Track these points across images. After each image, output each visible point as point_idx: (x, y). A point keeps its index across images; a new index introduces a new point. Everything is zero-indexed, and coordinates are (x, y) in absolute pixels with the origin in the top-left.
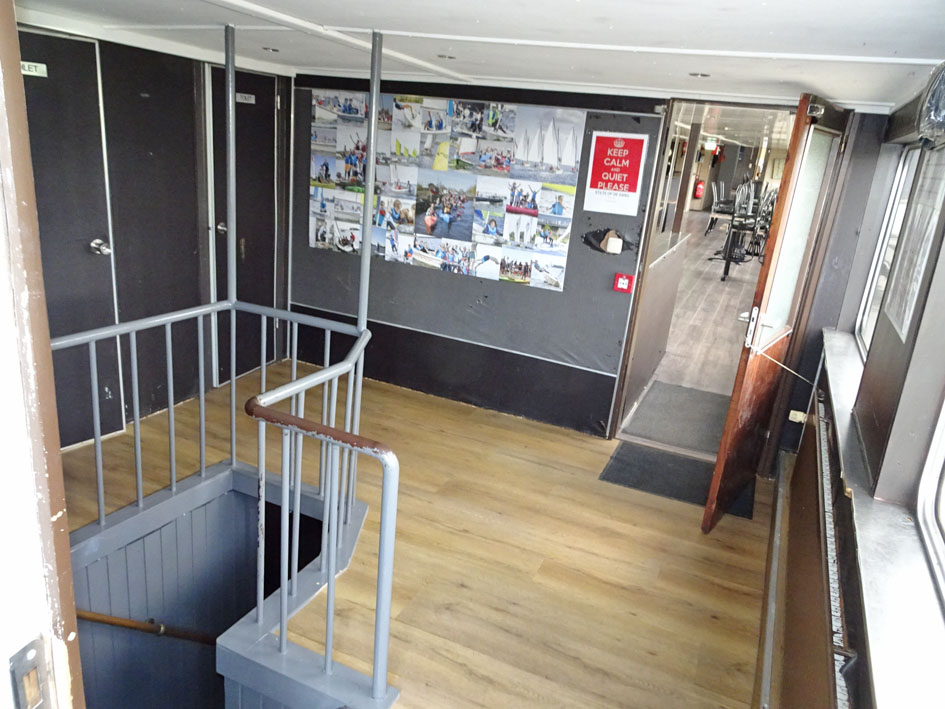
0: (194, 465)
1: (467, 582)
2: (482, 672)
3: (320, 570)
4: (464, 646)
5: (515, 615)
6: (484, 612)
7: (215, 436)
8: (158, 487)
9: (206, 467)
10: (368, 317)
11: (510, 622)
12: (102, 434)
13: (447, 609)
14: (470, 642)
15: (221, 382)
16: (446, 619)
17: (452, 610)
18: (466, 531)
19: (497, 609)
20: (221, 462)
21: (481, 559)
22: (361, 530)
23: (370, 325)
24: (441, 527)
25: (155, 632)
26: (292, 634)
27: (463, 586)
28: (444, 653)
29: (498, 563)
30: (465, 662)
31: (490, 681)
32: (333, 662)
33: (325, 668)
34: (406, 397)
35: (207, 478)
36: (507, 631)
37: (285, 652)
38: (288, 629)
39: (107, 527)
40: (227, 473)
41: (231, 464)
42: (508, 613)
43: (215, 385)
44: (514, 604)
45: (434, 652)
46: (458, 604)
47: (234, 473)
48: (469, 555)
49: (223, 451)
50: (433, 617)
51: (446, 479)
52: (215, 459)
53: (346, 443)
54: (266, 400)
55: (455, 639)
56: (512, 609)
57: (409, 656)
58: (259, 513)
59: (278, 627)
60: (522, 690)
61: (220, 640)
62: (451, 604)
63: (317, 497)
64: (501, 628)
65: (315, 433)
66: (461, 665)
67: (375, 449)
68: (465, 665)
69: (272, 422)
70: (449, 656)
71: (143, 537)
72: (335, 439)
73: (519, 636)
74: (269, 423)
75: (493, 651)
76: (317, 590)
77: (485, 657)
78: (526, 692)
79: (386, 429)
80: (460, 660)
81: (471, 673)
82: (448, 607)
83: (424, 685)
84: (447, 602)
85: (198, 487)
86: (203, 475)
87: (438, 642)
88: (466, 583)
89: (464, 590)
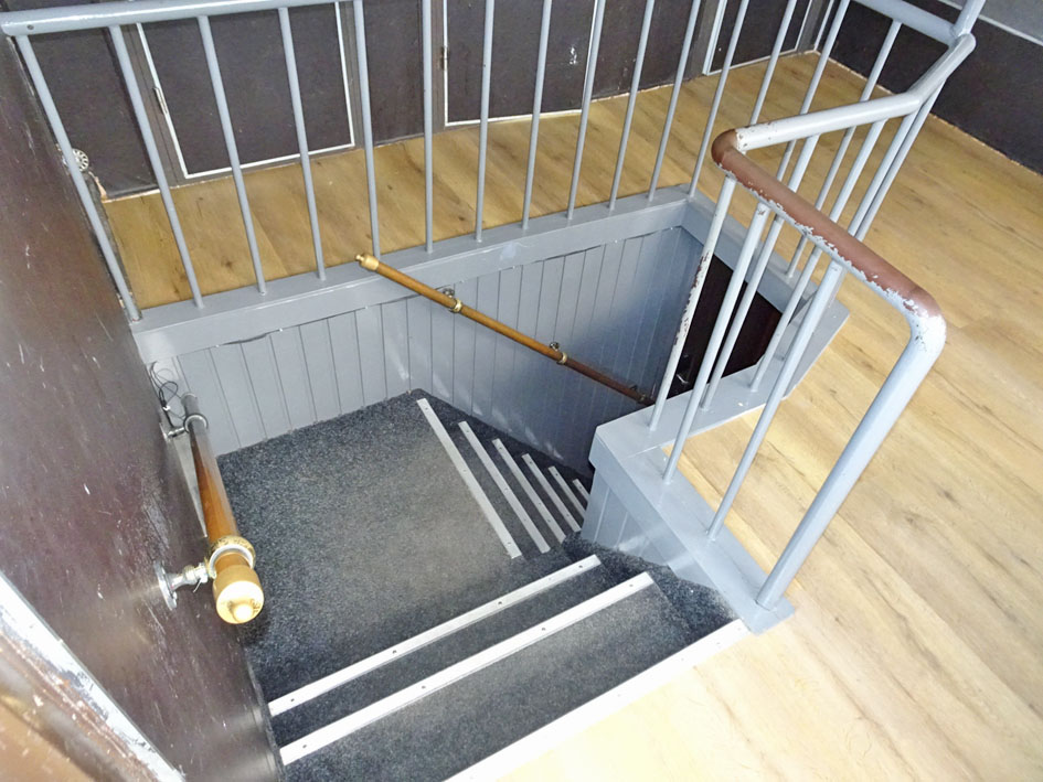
0: (644, 180)
1: (958, 494)
2: (928, 643)
3: (750, 385)
4: (916, 591)
5: (1018, 582)
6: (968, 553)
7: (682, 146)
8: (597, 199)
9: (657, 189)
10: (981, 13)
11: (1003, 587)
12: (542, 111)
13: (910, 521)
14: (927, 588)
15: (713, 69)
16: (901, 534)
17: (916, 527)
18: (987, 410)
19: (991, 558)
20: (677, 185)
21: (996, 466)
22: (827, 347)
23: (979, 28)
24: (949, 388)
25: (557, 359)
26: (684, 458)
27: (948, 495)
28: (879, 585)
29: (1022, 484)
30: (907, 616)
31: (935, 664)
32: (722, 525)
33: (709, 529)
34: (974, 155)
35: (656, 203)
36: (993, 599)
37: (668, 482)
38: (683, 451)
39: (529, 233)
40: (681, 203)
41: (688, 193)
42: (1008, 572)
43: (704, 72)
44: (1023, 561)
45: (865, 577)
46: (927, 520)
47: (689, 206)
48: (979, 452)
49: (684, 169)
50: (882, 523)
51: (987, 313)
52: (672, 181)
53: (860, 269)
54: (750, 139)
55: (905, 573)
56: (1019, 569)
57: (828, 564)
58: (688, 302)
59: (672, 443)
60: (981, 704)
61: (600, 430)
62: (918, 516)
63: (781, 276)
64: (985, 590)
65: (809, 230)
66: (900, 616)
67: (911, 303)
68: (905, 619)
69: (746, 185)
70: (886, 594)
71: (565, 256)
72: (841, 254)
73: (1012, 617)
74: (741, 184)
75: (959, 621)
76: (738, 413)
77: (941, 624)
78: (987, 710)
79: (919, 201)
80: (902, 610)
81: (909, 636)
82: (912, 519)
83: (832, 618)
84: (913, 510)
85: (641, 212)
86: (651, 198)
87: (878, 564)
88: (953, 494)
89: (949, 503)
